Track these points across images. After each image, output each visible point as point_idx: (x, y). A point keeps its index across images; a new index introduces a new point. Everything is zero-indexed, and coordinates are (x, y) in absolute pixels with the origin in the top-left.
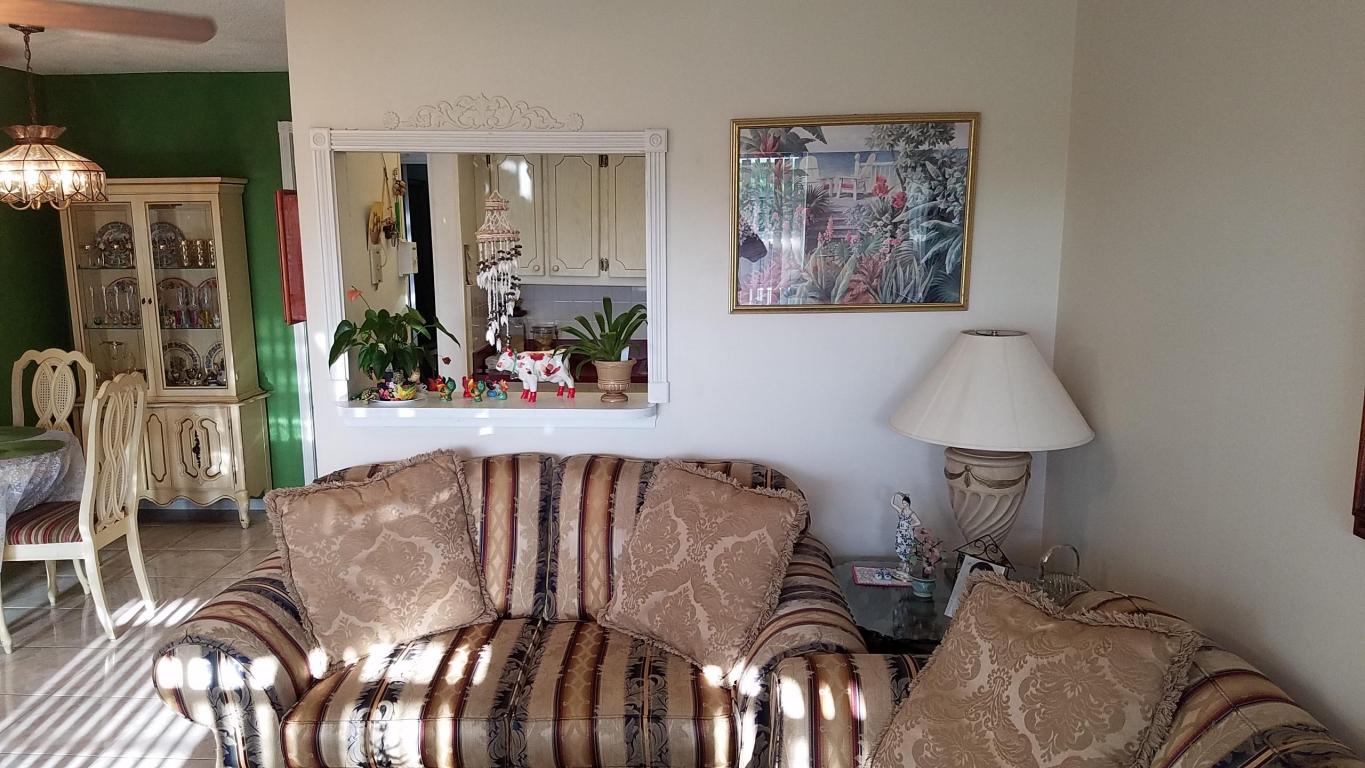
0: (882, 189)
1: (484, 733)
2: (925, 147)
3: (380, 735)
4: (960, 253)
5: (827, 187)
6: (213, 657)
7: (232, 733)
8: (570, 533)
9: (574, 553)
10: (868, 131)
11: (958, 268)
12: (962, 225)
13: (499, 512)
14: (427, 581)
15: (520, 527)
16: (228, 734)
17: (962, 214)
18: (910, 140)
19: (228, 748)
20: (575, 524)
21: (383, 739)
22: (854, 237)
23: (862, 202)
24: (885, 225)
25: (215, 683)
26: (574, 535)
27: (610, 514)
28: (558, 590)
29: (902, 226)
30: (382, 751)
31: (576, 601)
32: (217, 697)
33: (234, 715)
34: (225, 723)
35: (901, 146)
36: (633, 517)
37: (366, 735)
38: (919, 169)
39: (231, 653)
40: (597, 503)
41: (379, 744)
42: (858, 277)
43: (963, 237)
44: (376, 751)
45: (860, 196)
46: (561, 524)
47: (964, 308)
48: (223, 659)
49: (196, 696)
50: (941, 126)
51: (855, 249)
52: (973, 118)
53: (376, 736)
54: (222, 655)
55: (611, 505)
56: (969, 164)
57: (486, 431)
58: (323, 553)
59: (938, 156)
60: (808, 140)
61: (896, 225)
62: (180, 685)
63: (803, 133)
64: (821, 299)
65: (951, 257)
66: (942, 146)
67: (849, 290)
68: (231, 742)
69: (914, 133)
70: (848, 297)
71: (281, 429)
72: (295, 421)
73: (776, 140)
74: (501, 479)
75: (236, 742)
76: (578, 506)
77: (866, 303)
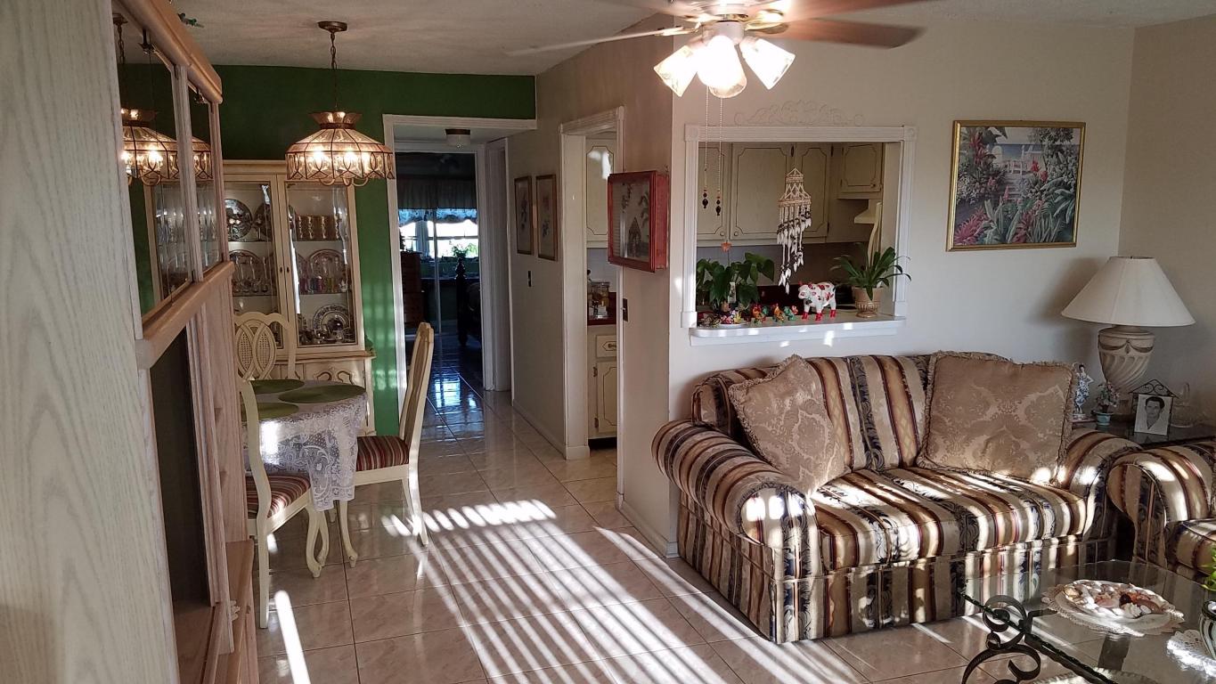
0: (1036, 169)
1: (957, 528)
2: (1058, 143)
3: (896, 537)
4: (1074, 210)
5: (1006, 166)
6: (783, 495)
7: (793, 550)
8: (881, 409)
9: (887, 421)
10: (1029, 131)
11: (1072, 219)
12: (1075, 192)
13: (834, 397)
15: (848, 407)
16: (790, 552)
17: (1075, 185)
18: (1050, 138)
19: (789, 561)
20: (884, 401)
21: (898, 539)
22: (1019, 199)
23: (1024, 177)
24: (1037, 192)
25: (786, 514)
26: (885, 408)
27: (907, 393)
28: (883, 448)
29: (1045, 193)
30: (897, 548)
31: (897, 454)
32: (786, 523)
33: (796, 534)
34: (789, 543)
35: (1046, 142)
36: (923, 392)
37: (887, 538)
38: (1055, 156)
39: (793, 491)
40: (896, 385)
41: (895, 543)
42: (1021, 225)
43: (1075, 201)
44: (894, 548)
45: (1024, 173)
46: (872, 403)
47: (1075, 245)
48: (790, 496)
49: (772, 524)
50: (1066, 130)
51: (1019, 208)
52: (1082, 125)
53: (893, 538)
54: (790, 493)
55: (906, 387)
56: (1076, 153)
58: (777, 428)
59: (1064, 149)
60: (997, 136)
61: (1042, 192)
62: (763, 517)
63: (995, 131)
64: (1000, 241)
65: (1069, 212)
66: (1066, 143)
67: (1016, 234)
68: (792, 556)
69: (1053, 134)
70: (1015, 239)
73: (980, 134)
74: (828, 373)
75: (796, 559)
76: (883, 390)
77: (1025, 242)
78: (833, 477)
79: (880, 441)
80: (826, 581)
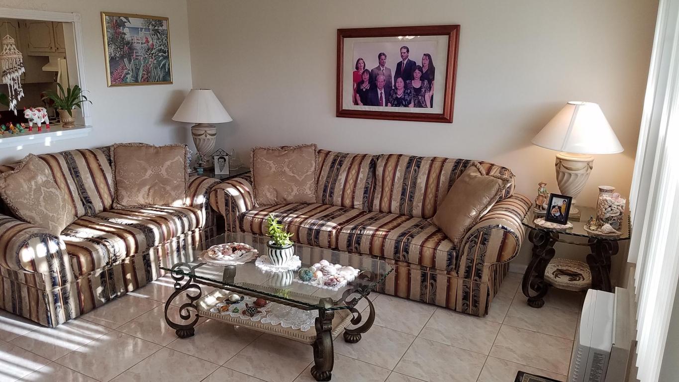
0: (147, 41)
1: (144, 237)
2: (156, 28)
3: (113, 249)
4: (169, 64)
5: (132, 40)
6: (44, 241)
7: (55, 271)
8: (88, 180)
9: (93, 187)
10: (141, 20)
11: (169, 69)
12: (168, 55)
13: (59, 176)
15: (69, 182)
17: (168, 51)
18: (153, 25)
19: (54, 278)
20: (89, 175)
22: (142, 58)
23: (143, 46)
24: (149, 54)
25: (48, 251)
26: (90, 180)
27: (101, 169)
28: (93, 202)
29: (154, 55)
30: (115, 255)
31: (101, 204)
32: (49, 257)
33: (56, 263)
34: (53, 267)
35: (151, 27)
36: (110, 168)
37: (108, 251)
38: (156, 35)
39: (52, 237)
40: (94, 165)
41: (113, 253)
42: (144, 72)
43: (169, 60)
45: (142, 43)
46: (82, 177)
47: (172, 83)
48: (49, 241)
49: (41, 260)
50: (159, 21)
51: (142, 62)
52: (167, 19)
54: (48, 238)
55: (100, 165)
56: (165, 34)
58: (30, 200)
59: (160, 31)
60: (126, 22)
61: (152, 54)
62: (34, 257)
63: (124, 20)
64: (135, 81)
65: (167, 66)
66: (160, 28)
67: (143, 77)
68: (55, 275)
69: (153, 23)
70: (142, 80)
73: (116, 21)
75: (57, 275)
76: (87, 169)
77: (148, 82)
78: (68, 224)
79: (91, 198)
80: (77, 283)
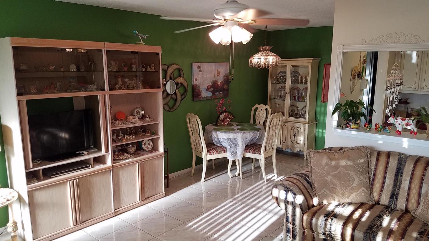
1: (362, 236)
3: (330, 226)
6: (287, 191)
7: (289, 213)
8: (406, 182)
9: (406, 188)
14: (353, 186)
15: (387, 176)
16: (288, 213)
19: (288, 217)
20: (408, 179)
21: (330, 228)
25: (286, 198)
27: (423, 178)
28: (398, 200)
30: (330, 231)
31: (404, 205)
32: (286, 202)
33: (290, 208)
34: (288, 210)
37: (326, 225)
39: (292, 192)
40: (418, 173)
41: (329, 229)
44: (328, 231)
48: (289, 193)
49: (281, 200)
53: (328, 226)
54: (289, 191)
55: (424, 175)
57: (380, 142)
62: (278, 196)
68: (289, 215)
71: (319, 133)
72: (324, 131)
74: (383, 159)
75: (290, 216)
76: (410, 173)
79: (399, 196)
80: (304, 232)
